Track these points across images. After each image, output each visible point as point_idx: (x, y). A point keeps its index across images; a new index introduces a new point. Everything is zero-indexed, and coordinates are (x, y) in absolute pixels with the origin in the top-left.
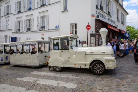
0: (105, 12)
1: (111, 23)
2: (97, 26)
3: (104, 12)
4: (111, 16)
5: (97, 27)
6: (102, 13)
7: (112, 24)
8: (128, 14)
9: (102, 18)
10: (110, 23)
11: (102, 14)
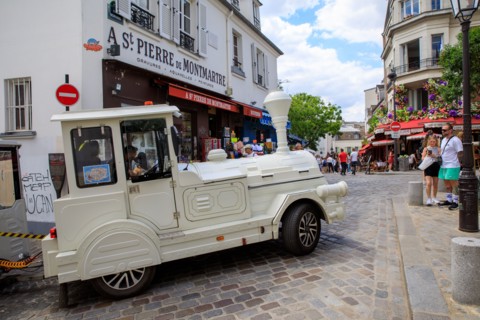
0: (162, 37)
1: (204, 80)
2: (117, 91)
3: (158, 35)
4: (197, 55)
5: (114, 92)
6: (144, 39)
7: (209, 82)
8: (281, 53)
9: (147, 59)
10: (196, 80)
11: (149, 41)
